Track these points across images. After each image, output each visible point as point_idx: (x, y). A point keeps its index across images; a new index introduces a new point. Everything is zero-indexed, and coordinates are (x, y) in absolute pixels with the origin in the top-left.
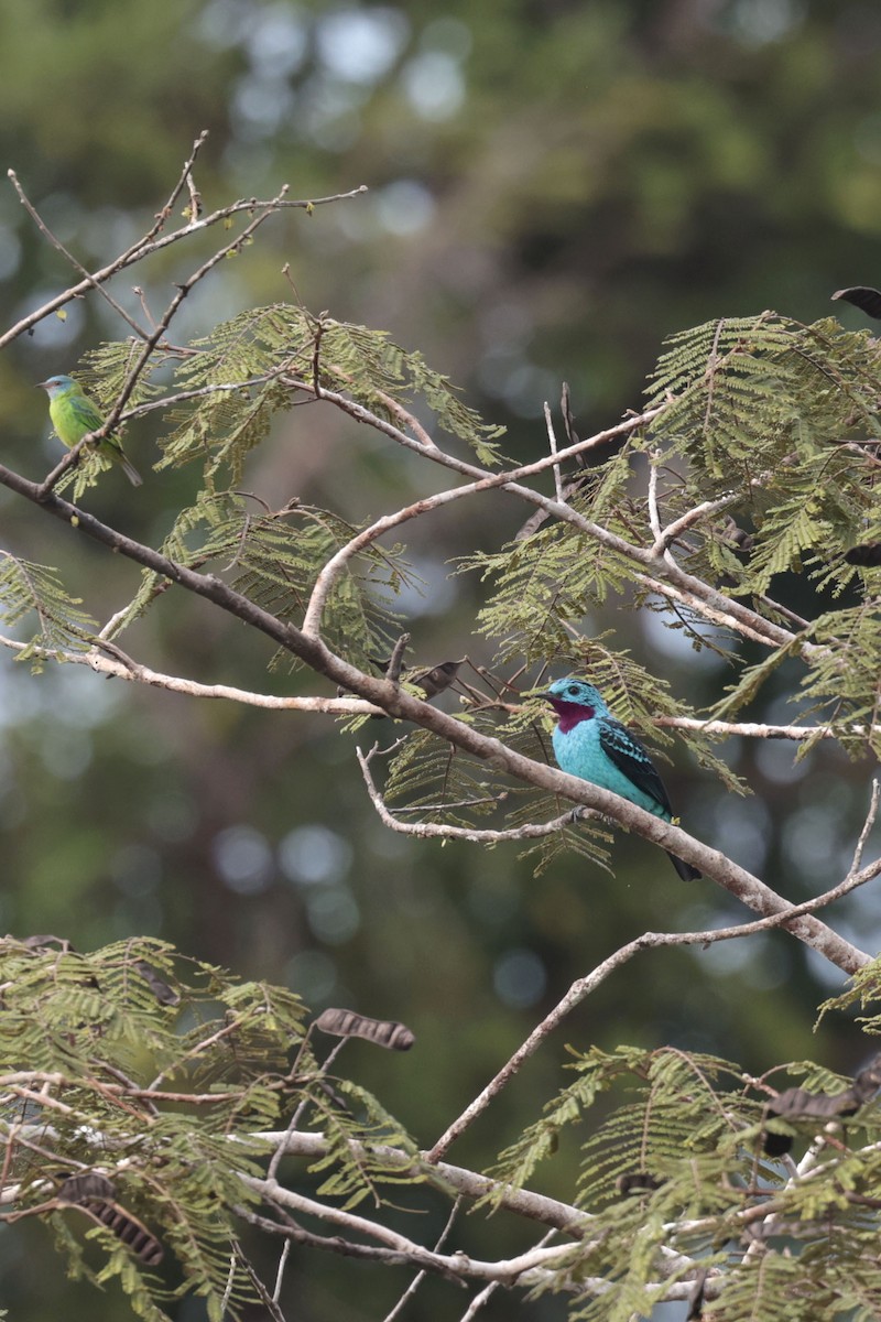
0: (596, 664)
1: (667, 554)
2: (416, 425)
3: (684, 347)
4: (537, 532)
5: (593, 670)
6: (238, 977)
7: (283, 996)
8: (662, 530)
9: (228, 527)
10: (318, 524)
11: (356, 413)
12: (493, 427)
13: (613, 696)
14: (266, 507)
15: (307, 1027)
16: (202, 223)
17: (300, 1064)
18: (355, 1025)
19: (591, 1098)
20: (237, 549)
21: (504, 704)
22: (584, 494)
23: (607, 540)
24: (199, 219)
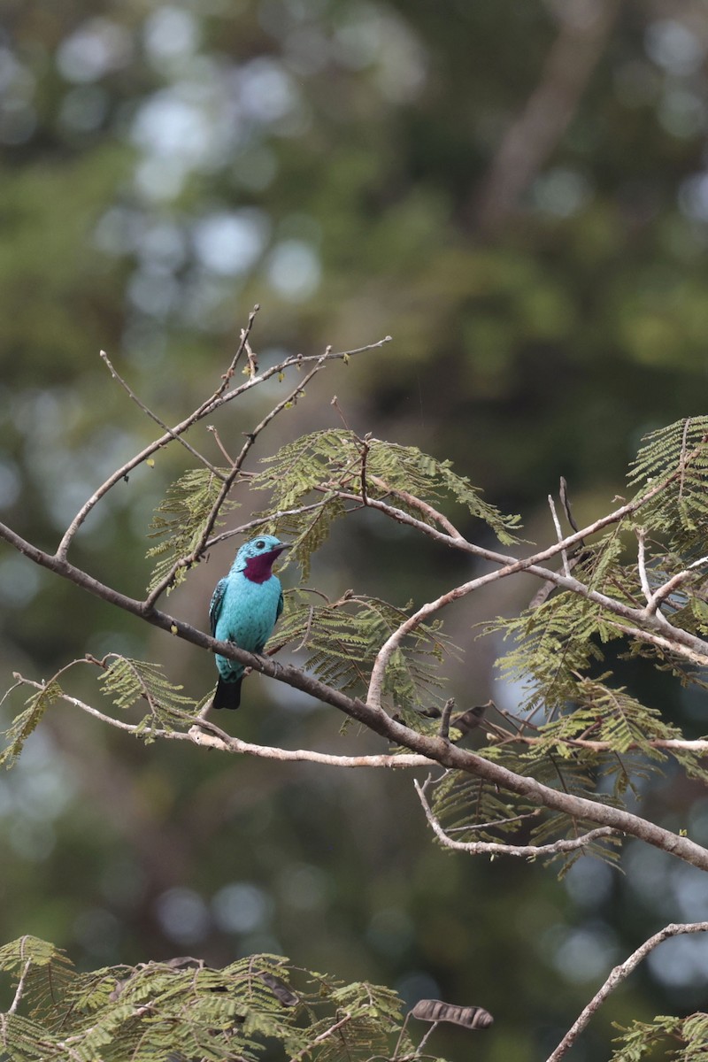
0: (598, 700)
1: (658, 613)
2: (446, 523)
3: (659, 441)
4: (548, 599)
5: (597, 705)
6: (343, 982)
7: (382, 992)
8: (652, 594)
9: (296, 617)
10: (369, 609)
11: (397, 516)
12: (510, 517)
13: (615, 724)
14: (327, 600)
15: (405, 1015)
16: (259, 378)
17: (400, 1048)
18: (443, 1012)
19: (638, 1056)
20: (304, 633)
21: (524, 738)
22: (584, 568)
23: (609, 605)
24: (256, 376)
